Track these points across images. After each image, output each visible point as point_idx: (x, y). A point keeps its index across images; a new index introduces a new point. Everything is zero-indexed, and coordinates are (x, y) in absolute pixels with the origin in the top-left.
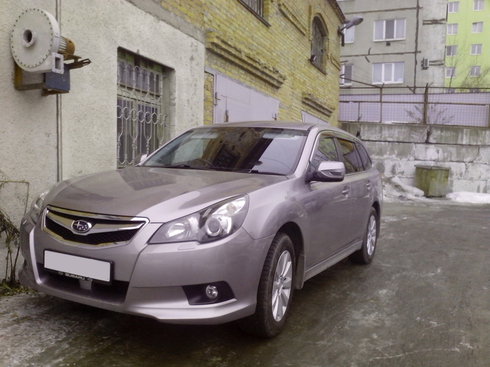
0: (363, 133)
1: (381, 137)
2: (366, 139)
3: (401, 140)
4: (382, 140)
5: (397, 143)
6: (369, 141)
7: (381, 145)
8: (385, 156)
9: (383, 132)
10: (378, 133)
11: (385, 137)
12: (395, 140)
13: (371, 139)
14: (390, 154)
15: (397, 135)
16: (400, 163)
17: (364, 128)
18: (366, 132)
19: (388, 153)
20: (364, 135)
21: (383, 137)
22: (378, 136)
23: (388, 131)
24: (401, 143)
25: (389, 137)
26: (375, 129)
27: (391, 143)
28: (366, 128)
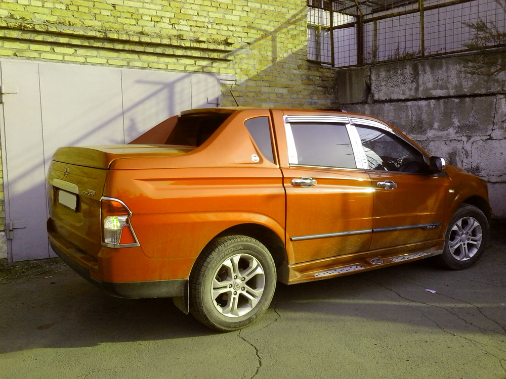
0: (378, 86)
1: (417, 89)
2: (384, 98)
4: (420, 95)
5: (457, 100)
7: (419, 108)
8: (430, 134)
9: (421, 79)
10: (409, 80)
11: (427, 90)
12: (452, 93)
13: (394, 97)
14: (442, 128)
15: (454, 82)
16: (468, 147)
17: (378, 75)
18: (383, 83)
19: (436, 125)
20: (379, 91)
21: (421, 89)
22: (410, 89)
23: (431, 73)
24: (467, 99)
25: (435, 89)
26: (402, 74)
27: (442, 101)
28: (383, 74)
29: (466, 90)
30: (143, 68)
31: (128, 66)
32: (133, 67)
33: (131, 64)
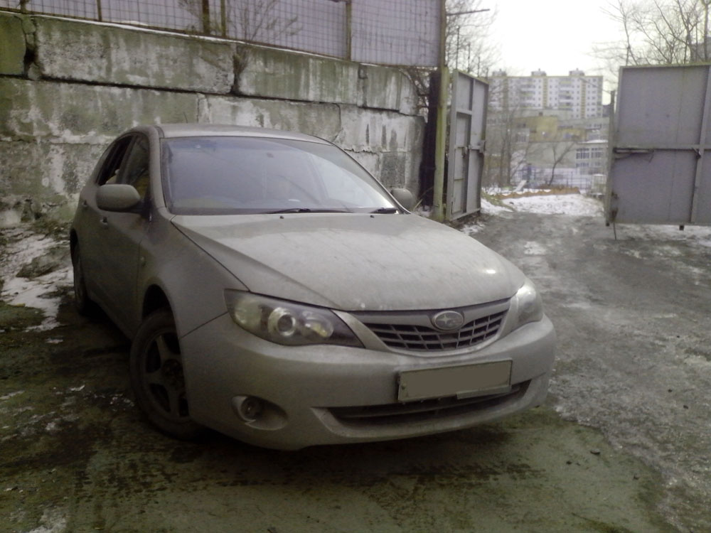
0: (50, 54)
1: (109, 70)
2: (60, 75)
3: (168, 83)
4: (113, 79)
5: (157, 93)
6: (71, 81)
7: (112, 97)
9: (114, 55)
10: (96, 54)
11: (122, 72)
12: (153, 83)
13: (77, 75)
15: (155, 68)
18: (58, 51)
20: (52, 62)
21: (114, 70)
22: (100, 68)
23: (128, 50)
24: (169, 94)
25: (133, 72)
26: (86, 43)
27: (140, 91)
28: (57, 36)
29: (168, 82)
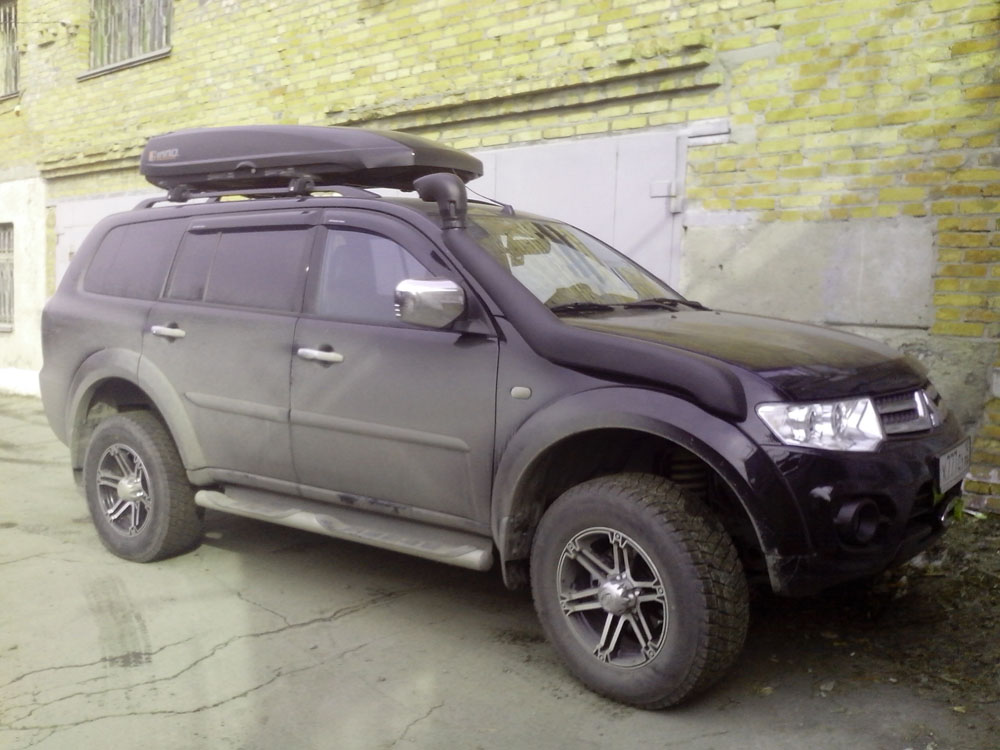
30: (533, 142)
31: (511, 143)
32: (518, 143)
33: (514, 140)
